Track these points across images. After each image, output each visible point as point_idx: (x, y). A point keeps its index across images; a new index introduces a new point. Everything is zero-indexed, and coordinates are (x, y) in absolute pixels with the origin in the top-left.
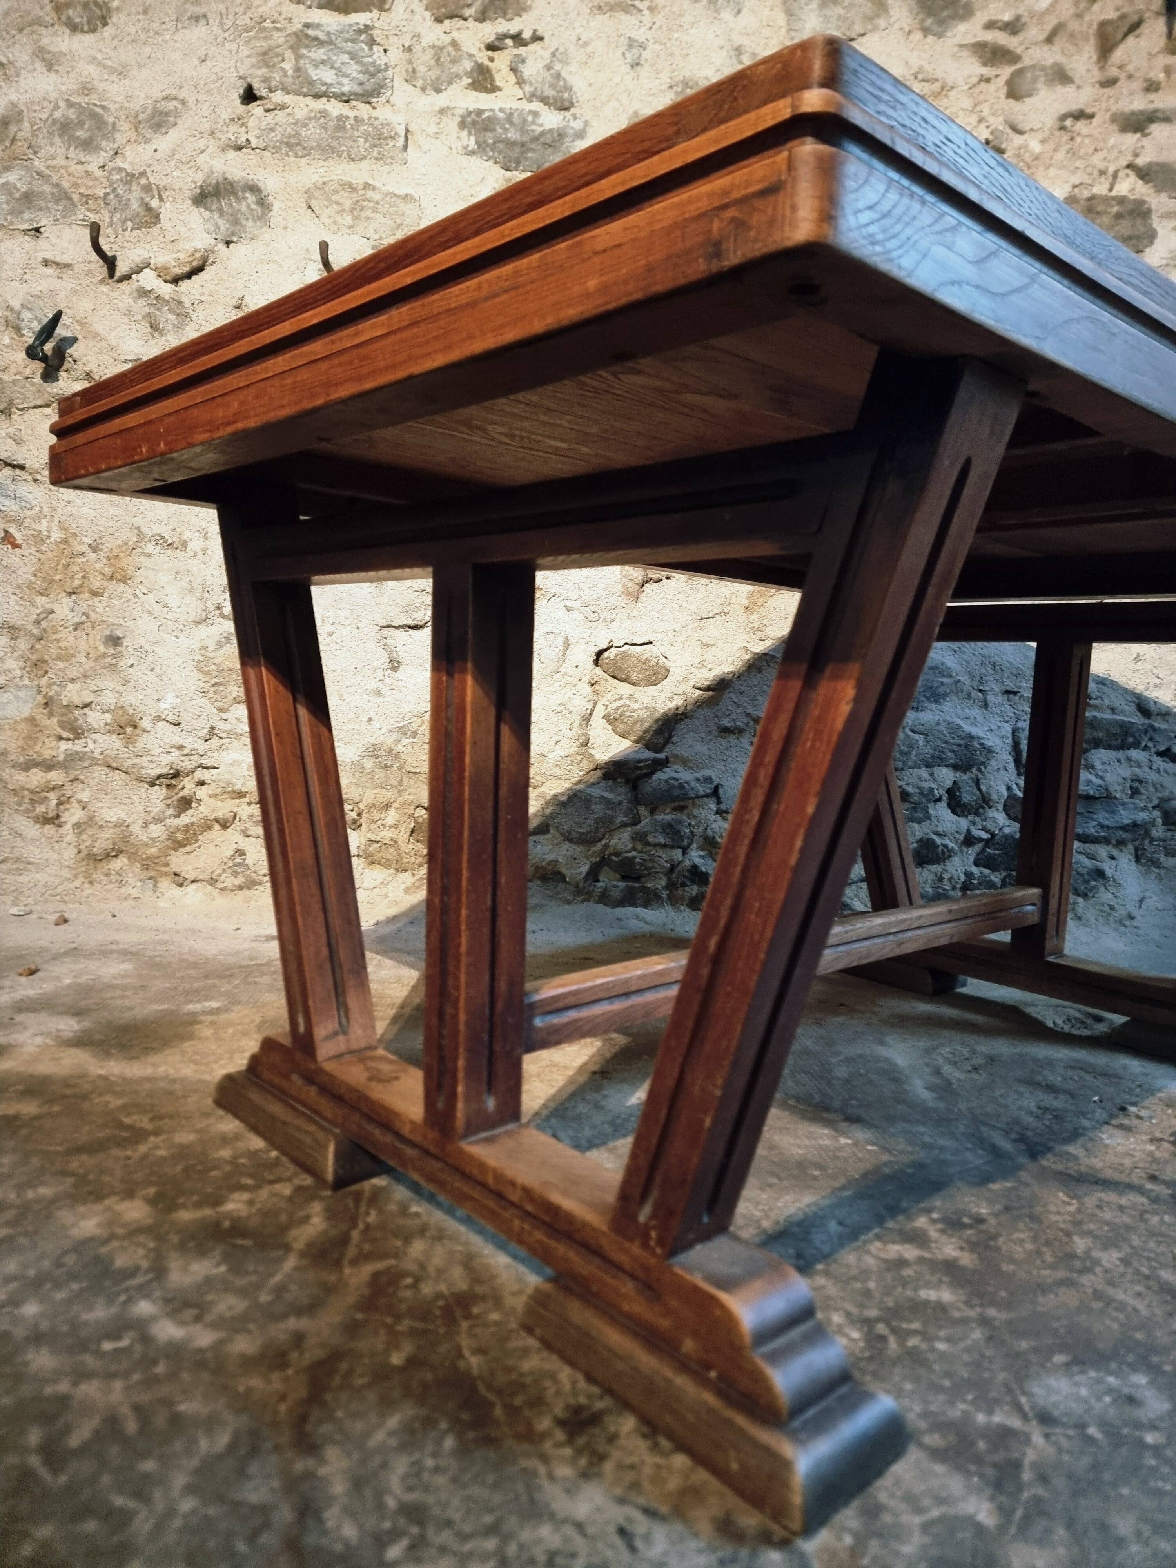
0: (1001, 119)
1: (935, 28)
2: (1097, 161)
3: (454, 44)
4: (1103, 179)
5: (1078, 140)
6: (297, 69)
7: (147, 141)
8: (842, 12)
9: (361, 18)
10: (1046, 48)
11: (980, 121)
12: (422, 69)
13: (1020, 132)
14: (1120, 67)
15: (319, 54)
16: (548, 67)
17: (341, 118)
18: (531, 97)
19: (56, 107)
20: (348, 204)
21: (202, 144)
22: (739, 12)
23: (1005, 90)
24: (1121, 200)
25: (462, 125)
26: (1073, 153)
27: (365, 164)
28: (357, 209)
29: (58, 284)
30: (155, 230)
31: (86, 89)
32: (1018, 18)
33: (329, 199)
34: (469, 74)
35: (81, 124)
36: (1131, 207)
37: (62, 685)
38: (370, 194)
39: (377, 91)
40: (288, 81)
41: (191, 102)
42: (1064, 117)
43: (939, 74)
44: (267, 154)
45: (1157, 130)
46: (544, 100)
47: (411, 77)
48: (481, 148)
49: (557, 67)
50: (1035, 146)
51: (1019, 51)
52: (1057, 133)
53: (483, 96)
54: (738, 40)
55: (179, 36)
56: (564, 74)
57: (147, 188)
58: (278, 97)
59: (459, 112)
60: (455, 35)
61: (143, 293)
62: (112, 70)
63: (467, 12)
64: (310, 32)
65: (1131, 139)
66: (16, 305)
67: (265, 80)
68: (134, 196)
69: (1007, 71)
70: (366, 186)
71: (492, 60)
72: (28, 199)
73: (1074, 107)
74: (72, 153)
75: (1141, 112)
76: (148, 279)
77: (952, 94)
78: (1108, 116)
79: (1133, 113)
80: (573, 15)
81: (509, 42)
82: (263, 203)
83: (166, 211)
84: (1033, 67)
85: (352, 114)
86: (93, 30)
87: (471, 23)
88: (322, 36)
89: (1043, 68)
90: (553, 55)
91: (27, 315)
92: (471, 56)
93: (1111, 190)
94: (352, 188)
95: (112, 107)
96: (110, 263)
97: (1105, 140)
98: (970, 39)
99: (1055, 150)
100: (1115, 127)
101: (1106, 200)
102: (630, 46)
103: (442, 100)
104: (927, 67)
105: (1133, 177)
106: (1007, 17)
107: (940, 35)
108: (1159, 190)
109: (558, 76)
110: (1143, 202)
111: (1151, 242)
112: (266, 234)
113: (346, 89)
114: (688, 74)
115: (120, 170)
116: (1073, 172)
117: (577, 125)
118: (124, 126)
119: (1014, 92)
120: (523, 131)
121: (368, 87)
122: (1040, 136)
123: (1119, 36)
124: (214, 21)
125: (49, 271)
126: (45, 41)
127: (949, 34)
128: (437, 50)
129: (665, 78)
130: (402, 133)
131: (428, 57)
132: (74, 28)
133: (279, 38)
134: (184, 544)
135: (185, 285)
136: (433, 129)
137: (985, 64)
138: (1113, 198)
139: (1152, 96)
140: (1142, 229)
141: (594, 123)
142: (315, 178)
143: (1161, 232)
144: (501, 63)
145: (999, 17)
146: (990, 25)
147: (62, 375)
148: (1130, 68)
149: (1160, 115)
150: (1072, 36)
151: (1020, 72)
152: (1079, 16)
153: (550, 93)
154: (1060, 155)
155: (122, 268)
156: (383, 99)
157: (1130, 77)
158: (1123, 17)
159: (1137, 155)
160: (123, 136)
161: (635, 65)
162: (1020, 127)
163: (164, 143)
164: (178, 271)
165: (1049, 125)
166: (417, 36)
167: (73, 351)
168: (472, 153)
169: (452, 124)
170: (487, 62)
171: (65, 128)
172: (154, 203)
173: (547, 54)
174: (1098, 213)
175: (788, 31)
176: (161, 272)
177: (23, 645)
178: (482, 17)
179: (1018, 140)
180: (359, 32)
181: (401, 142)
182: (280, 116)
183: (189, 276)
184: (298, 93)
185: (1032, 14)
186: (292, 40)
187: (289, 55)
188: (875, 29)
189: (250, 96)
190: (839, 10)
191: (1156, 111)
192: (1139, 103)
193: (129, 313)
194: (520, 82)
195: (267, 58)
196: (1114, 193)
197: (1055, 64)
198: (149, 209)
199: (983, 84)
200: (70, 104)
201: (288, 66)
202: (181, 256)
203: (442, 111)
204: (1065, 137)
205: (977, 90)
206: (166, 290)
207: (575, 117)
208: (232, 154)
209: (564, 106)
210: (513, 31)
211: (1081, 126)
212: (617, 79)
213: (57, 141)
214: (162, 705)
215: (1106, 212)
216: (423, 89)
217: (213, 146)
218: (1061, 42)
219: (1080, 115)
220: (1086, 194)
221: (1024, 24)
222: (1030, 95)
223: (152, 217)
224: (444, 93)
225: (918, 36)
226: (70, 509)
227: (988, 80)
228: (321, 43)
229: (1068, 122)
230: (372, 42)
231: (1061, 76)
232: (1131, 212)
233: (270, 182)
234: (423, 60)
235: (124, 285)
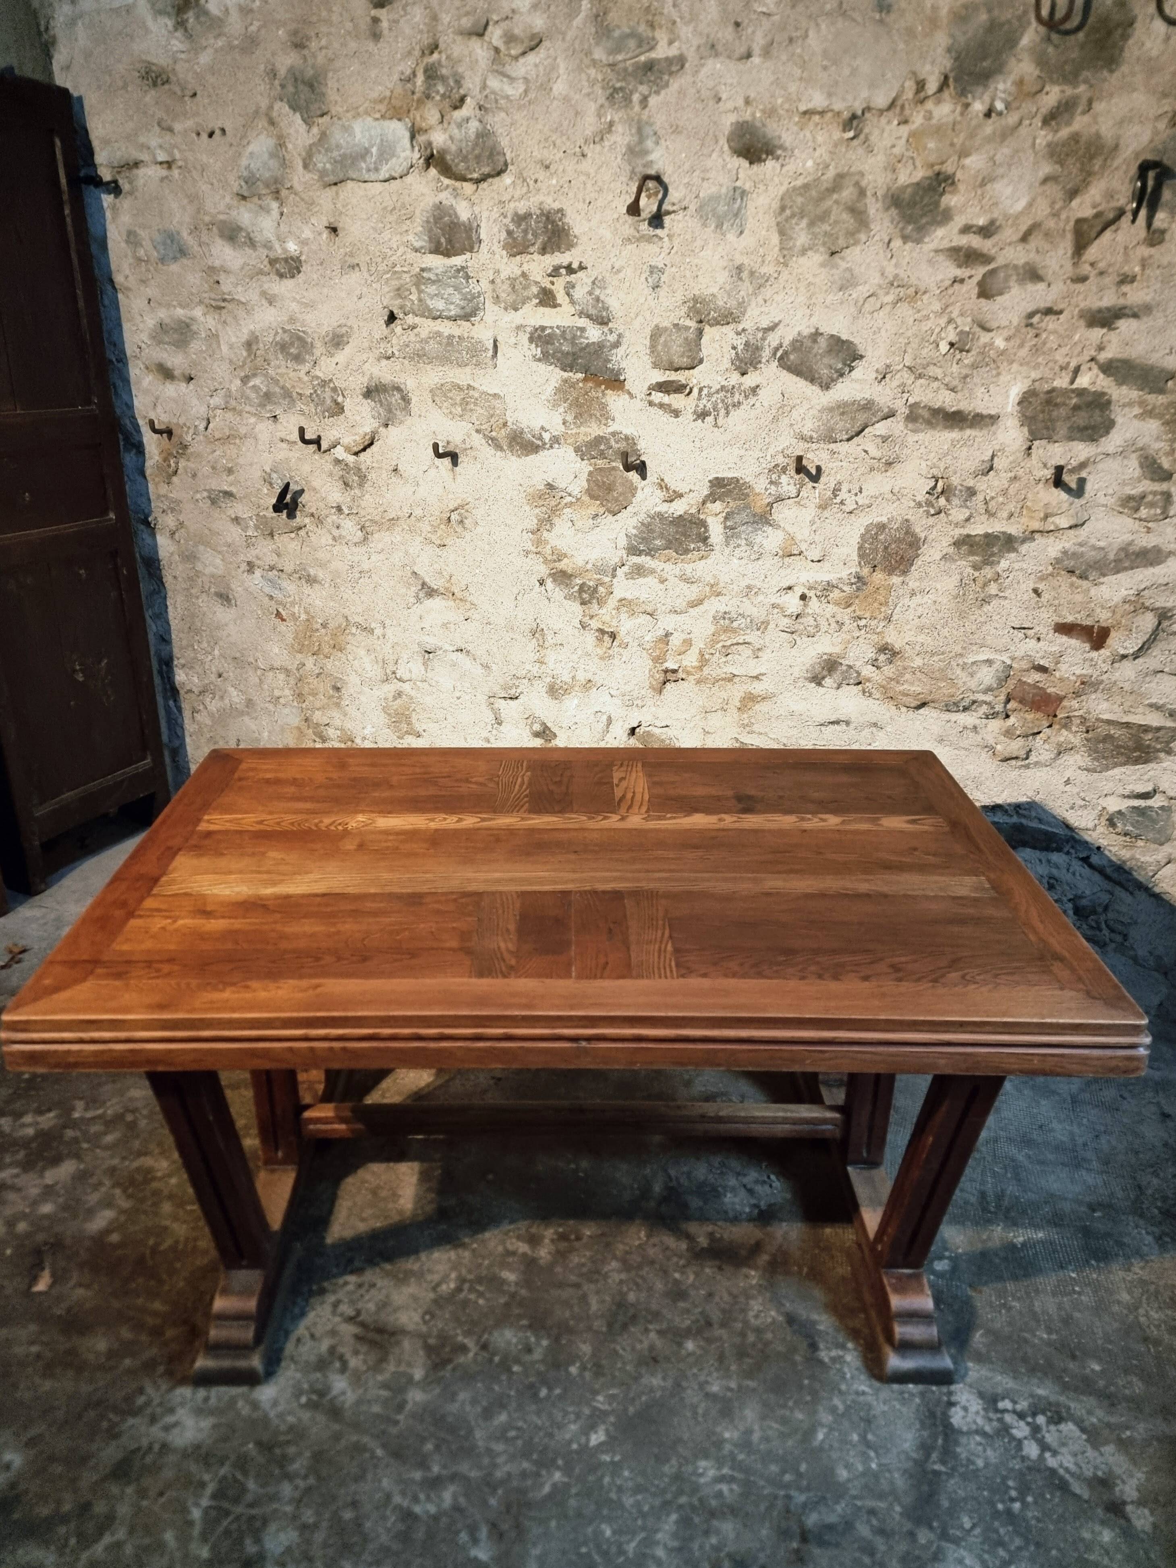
0: (969, 319)
1: (915, 235)
2: (1060, 357)
3: (524, 275)
4: (1064, 373)
5: (1044, 336)
6: (420, 300)
7: (332, 355)
8: (828, 228)
9: (457, 261)
10: (1020, 247)
11: (950, 321)
12: (503, 295)
13: (989, 330)
14: (1092, 265)
15: (432, 289)
16: (590, 293)
17: (450, 337)
18: (581, 314)
19: (277, 333)
20: (458, 399)
21: (365, 356)
22: (741, 233)
23: (976, 291)
24: (1081, 392)
25: (531, 340)
26: (1036, 350)
27: (468, 369)
28: (464, 402)
29: (291, 454)
30: (342, 417)
31: (292, 320)
32: (992, 222)
33: (445, 396)
34: (536, 297)
35: (292, 344)
36: (1090, 399)
37: (313, 710)
38: (471, 393)
39: (473, 313)
40: (415, 308)
41: (355, 326)
42: (1031, 315)
43: (913, 281)
44: (406, 362)
45: (1123, 324)
46: (589, 316)
47: (497, 299)
48: (545, 358)
49: (597, 292)
50: (1000, 343)
51: (993, 251)
52: (1024, 330)
53: (547, 310)
54: (739, 259)
55: (343, 280)
56: (602, 297)
57: (334, 390)
58: (410, 319)
59: (529, 329)
60: (525, 267)
61: (338, 462)
62: (306, 305)
63: (531, 250)
64: (425, 275)
65: (1097, 333)
66: (268, 470)
67: (401, 307)
68: (328, 394)
69: (980, 271)
70: (469, 387)
71: (553, 283)
72: (268, 396)
73: (1043, 305)
74: (289, 364)
75: (1108, 309)
76: (339, 452)
77: (925, 297)
78: (1076, 312)
79: (1100, 311)
80: (609, 247)
81: (563, 271)
82: (406, 399)
83: (348, 404)
84: (1006, 266)
85: (457, 332)
86: (293, 277)
87: (536, 256)
88: (433, 277)
89: (1016, 267)
90: (593, 283)
91: (274, 476)
92: (536, 283)
93: (1072, 382)
94: (460, 388)
95: (309, 331)
96: (317, 442)
97: (1070, 337)
98: (946, 244)
99: (1021, 346)
100: (1082, 323)
101: (1065, 392)
102: (651, 272)
103: (517, 317)
104: (903, 275)
105: (1096, 370)
106: (981, 222)
107: (918, 241)
108: (1120, 382)
109: (598, 299)
110: (1103, 394)
111: (1108, 433)
112: (409, 421)
113: (453, 313)
114: (697, 293)
115: (318, 377)
116: (1037, 366)
117: (612, 338)
118: (318, 344)
119: (985, 292)
120: (573, 344)
121: (468, 310)
122: (1006, 333)
123: (1093, 234)
124: (364, 268)
125: (284, 445)
126: (266, 286)
127: (926, 240)
128: (512, 281)
129: (679, 297)
130: (490, 346)
131: (506, 286)
132: (281, 276)
133: (407, 278)
134: (372, 631)
135: (362, 455)
136: (513, 340)
137: (959, 266)
138: (1073, 391)
139: (1125, 288)
140: (1099, 419)
141: (627, 334)
142: (437, 380)
143: (1119, 420)
144: (558, 287)
145: (975, 222)
146: (966, 229)
147: (298, 513)
148: (1102, 265)
149: (1127, 311)
150: (1047, 234)
151: (993, 272)
152: (1056, 215)
153: (592, 311)
154: (1023, 352)
155: (324, 445)
156: (478, 318)
157: (1101, 273)
158: (1098, 215)
159: (1101, 348)
160: (319, 350)
161: (656, 287)
162: (987, 325)
163: (341, 356)
164: (356, 449)
165: (1016, 321)
166: (498, 272)
167: (302, 499)
168: (539, 360)
169: (524, 338)
170: (549, 286)
171: (283, 347)
172: (340, 399)
173: (589, 281)
174: (1056, 405)
175: (781, 249)
176: (347, 449)
177: (292, 682)
178: (543, 251)
179: (985, 338)
180: (458, 271)
181: (491, 353)
182: (411, 336)
183: (364, 449)
184: (423, 316)
185: (1007, 217)
186: (414, 279)
187: (413, 289)
188: (856, 243)
189: (392, 318)
190: (826, 227)
191: (1125, 308)
192: (1109, 300)
193: (331, 475)
194: (573, 302)
195: (399, 292)
196: (1074, 386)
197: (1027, 263)
198: (337, 404)
199: (957, 286)
200: (285, 331)
201: (414, 297)
202: (357, 438)
203: (519, 328)
204: (1032, 332)
205: (950, 291)
206: (351, 459)
207: (611, 331)
208: (384, 362)
209: (603, 321)
210: (565, 264)
211: (1050, 323)
212: (642, 300)
213: (280, 356)
214: (366, 732)
215: (1064, 404)
216: (506, 309)
217: (372, 356)
218: (1036, 241)
219: (1049, 311)
220: (1046, 387)
221: (1000, 227)
222: (1001, 294)
223: (338, 409)
224: (520, 312)
225: (897, 243)
226: (309, 600)
227: (962, 281)
228: (434, 282)
229: (1035, 320)
230: (467, 277)
231: (1033, 275)
232: (1089, 405)
233: (410, 383)
234: (504, 289)
235: (326, 456)
